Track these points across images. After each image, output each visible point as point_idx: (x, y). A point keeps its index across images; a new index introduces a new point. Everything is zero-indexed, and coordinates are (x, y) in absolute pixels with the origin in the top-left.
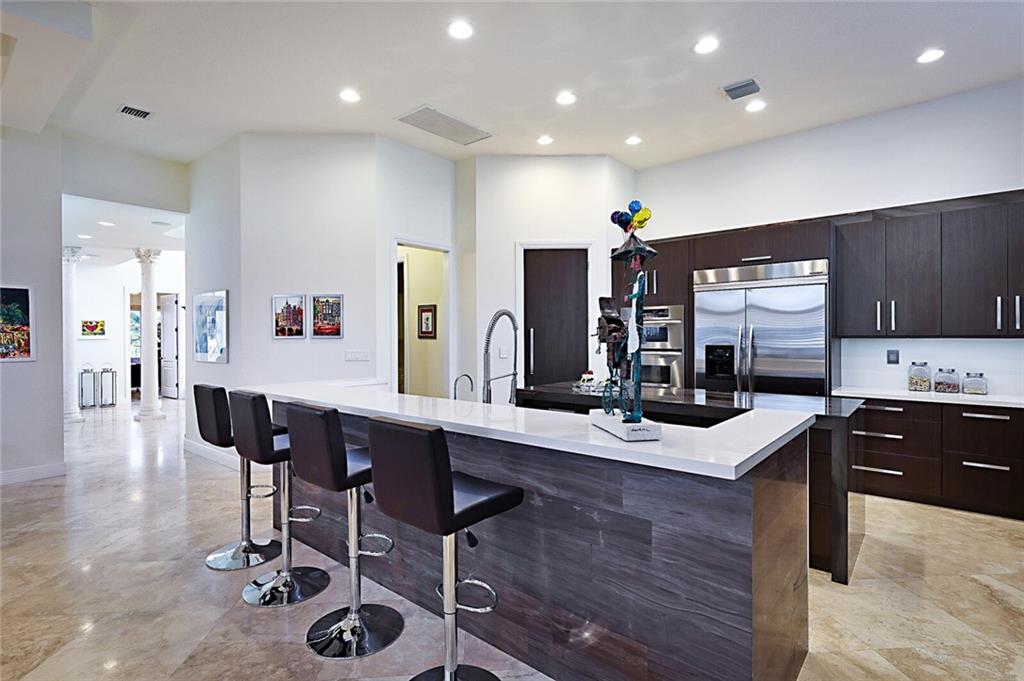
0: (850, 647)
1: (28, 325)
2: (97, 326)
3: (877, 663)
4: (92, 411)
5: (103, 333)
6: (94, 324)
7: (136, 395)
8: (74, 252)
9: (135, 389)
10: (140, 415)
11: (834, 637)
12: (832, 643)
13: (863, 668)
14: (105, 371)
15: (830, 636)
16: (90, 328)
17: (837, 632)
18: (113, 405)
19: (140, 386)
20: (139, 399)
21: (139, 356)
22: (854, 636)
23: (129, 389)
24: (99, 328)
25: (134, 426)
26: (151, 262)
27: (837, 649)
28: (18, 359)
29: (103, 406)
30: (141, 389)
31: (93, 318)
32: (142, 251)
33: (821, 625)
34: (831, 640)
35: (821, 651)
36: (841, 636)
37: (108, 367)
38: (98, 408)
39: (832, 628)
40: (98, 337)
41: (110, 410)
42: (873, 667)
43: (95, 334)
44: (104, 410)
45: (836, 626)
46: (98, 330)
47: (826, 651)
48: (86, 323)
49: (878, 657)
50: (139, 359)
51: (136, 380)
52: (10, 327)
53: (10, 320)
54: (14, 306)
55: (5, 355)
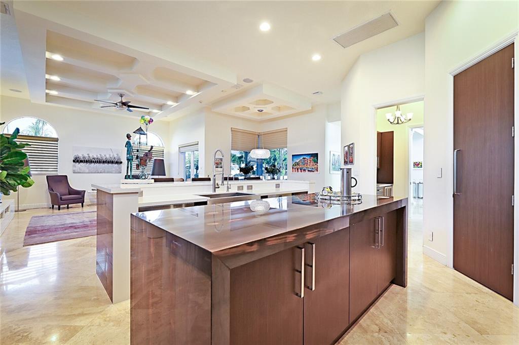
0: (97, 319)
2: (419, 164)
3: (80, 321)
5: (421, 167)
11: (108, 317)
12: (107, 315)
13: (86, 314)
15: (110, 317)
16: (417, 165)
17: (109, 321)
22: (100, 325)
27: (103, 313)
28: (316, 172)
31: (418, 160)
33: (119, 318)
34: (108, 315)
35: (108, 308)
36: (105, 321)
39: (112, 321)
40: (419, 169)
41: (421, 200)
42: (82, 318)
45: (111, 324)
46: (419, 166)
47: (106, 309)
48: (415, 163)
49: (82, 324)
52: (315, 164)
53: (315, 162)
54: (315, 158)
55: (314, 171)
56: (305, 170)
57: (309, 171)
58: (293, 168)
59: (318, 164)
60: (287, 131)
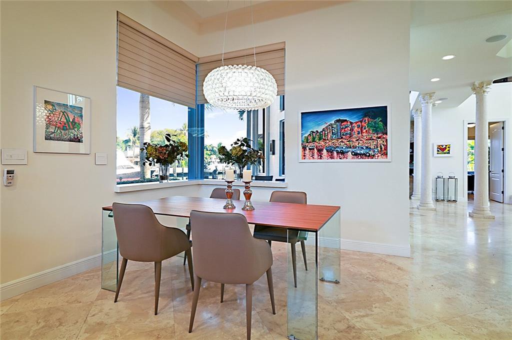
1: (386, 134)
2: (446, 148)
4: (442, 203)
5: (449, 153)
6: (444, 147)
7: (471, 196)
8: (431, 97)
9: (471, 192)
10: (473, 212)
14: (450, 178)
16: (442, 149)
18: (455, 201)
19: (474, 190)
20: (473, 199)
21: (473, 171)
23: (466, 191)
24: (448, 149)
25: (469, 220)
26: (484, 92)
28: (380, 159)
29: (449, 201)
30: (475, 192)
31: (443, 143)
32: (477, 84)
37: (452, 175)
38: (446, 202)
40: (447, 155)
41: (453, 204)
43: (445, 153)
44: (449, 204)
46: (446, 151)
48: (439, 146)
50: (473, 172)
51: (471, 186)
52: (375, 135)
53: (376, 131)
54: (378, 120)
55: (373, 157)
56: (343, 153)
57: (356, 155)
58: (304, 148)
59: (389, 137)
60: (284, 49)
